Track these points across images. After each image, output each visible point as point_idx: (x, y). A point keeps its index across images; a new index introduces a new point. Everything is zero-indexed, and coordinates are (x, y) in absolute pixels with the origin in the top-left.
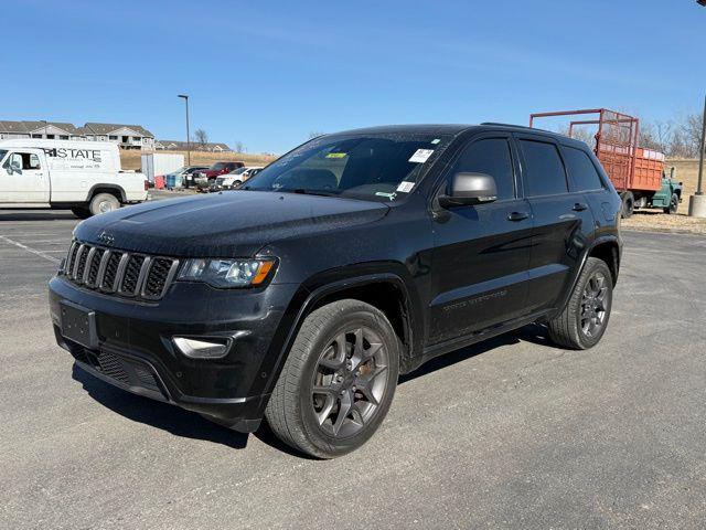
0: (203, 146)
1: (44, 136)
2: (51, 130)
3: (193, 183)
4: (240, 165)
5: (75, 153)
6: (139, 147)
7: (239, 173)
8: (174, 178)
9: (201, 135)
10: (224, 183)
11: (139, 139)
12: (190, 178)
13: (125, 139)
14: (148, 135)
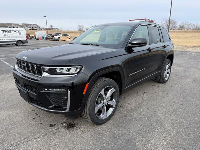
0: (52, 29)
2: (13, 26)
3: (48, 38)
5: (14, 31)
6: (36, 30)
8: (43, 37)
9: (51, 26)
10: (56, 38)
11: (36, 27)
12: (47, 37)
13: (32, 27)
14: (38, 27)
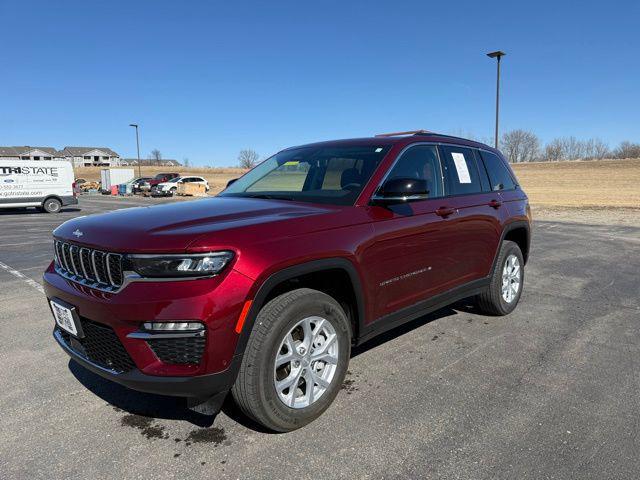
0: (158, 162)
1: (32, 158)
2: (36, 153)
3: (139, 190)
4: (176, 175)
5: (36, 170)
6: (108, 165)
7: (174, 182)
8: (125, 187)
9: (157, 154)
10: (163, 189)
11: (107, 158)
12: (136, 186)
13: (97, 158)
14: (115, 156)
